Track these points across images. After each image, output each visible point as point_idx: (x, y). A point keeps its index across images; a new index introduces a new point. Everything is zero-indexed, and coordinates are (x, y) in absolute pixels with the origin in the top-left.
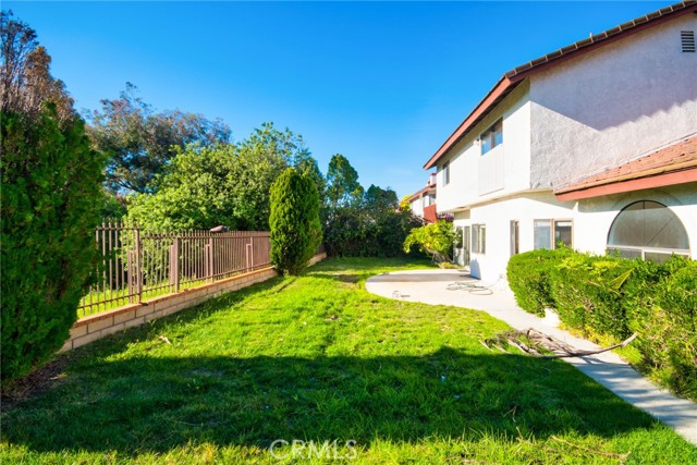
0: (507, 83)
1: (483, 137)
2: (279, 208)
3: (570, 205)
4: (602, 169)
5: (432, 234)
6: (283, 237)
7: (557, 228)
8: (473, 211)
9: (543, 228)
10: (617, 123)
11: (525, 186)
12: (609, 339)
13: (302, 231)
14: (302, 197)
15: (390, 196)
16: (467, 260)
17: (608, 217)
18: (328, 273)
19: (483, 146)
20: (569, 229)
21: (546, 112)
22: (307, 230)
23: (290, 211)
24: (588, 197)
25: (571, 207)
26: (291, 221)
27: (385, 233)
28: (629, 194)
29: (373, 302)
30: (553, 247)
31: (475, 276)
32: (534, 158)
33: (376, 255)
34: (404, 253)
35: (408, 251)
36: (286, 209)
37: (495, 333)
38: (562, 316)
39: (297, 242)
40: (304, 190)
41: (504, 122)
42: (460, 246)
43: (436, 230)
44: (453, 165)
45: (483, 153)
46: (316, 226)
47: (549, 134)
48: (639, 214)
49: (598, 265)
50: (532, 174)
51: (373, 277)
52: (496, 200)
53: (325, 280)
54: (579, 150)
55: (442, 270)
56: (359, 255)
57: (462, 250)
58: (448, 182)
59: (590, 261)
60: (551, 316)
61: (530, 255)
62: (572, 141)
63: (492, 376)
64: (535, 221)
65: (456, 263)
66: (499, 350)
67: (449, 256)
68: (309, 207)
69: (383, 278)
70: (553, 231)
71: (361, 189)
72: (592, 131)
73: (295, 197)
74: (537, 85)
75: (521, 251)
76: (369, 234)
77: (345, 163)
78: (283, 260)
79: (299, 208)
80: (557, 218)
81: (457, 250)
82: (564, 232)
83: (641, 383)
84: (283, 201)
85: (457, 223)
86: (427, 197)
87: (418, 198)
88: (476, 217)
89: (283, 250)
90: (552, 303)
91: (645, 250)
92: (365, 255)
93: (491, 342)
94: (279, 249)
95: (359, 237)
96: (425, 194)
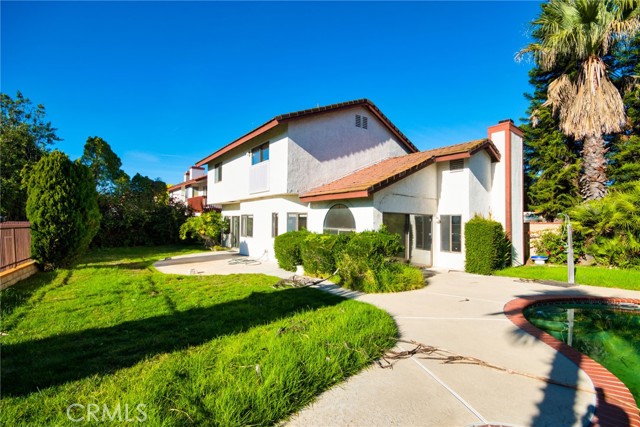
0: (275, 123)
1: (253, 151)
2: (45, 196)
3: (306, 204)
4: (321, 185)
5: (206, 223)
6: (52, 228)
7: (300, 218)
8: (242, 204)
9: (292, 218)
10: (328, 159)
11: (284, 191)
12: (327, 275)
13: (79, 221)
14: (77, 184)
15: (160, 187)
16: (235, 242)
17: (324, 212)
18: (110, 263)
19: (253, 158)
20: (305, 219)
21: (296, 146)
22: (85, 219)
23: (63, 199)
24: (315, 201)
25: (307, 206)
26: (64, 210)
27: (154, 222)
28: (334, 200)
29: (179, 279)
30: (297, 230)
31: (244, 253)
32: (289, 173)
33: (143, 244)
34: (180, 240)
35: (184, 238)
36: (57, 197)
37: (276, 282)
38: (306, 268)
39: (73, 232)
40: (79, 176)
41: (271, 146)
42: (227, 232)
43: (209, 220)
44: (225, 167)
45: (253, 164)
46: (95, 216)
47: (297, 160)
48: (337, 211)
49: (322, 238)
50: (288, 184)
51: (157, 263)
52: (262, 198)
53: (109, 269)
54: (311, 172)
55: (214, 252)
56: (122, 245)
57: (230, 235)
58: (220, 179)
59: (319, 236)
60: (300, 269)
61: (285, 236)
62: (308, 165)
63: (286, 298)
64: (288, 214)
65: (224, 245)
66: (281, 288)
67: (218, 241)
68: (88, 196)
69: (168, 262)
70: (297, 220)
71: (127, 177)
72: (318, 161)
73: (70, 186)
74: (292, 128)
75: (279, 234)
76: (135, 224)
77: (106, 148)
78: (51, 253)
79: (74, 196)
80: (300, 212)
81: (224, 236)
82: (303, 221)
83: (341, 289)
84: (52, 187)
85: (224, 213)
86: (190, 189)
87: (180, 188)
88: (245, 210)
89: (51, 243)
90: (301, 262)
91: (340, 230)
92: (130, 245)
93: (277, 286)
94: (45, 242)
95: (123, 227)
96: (187, 187)
